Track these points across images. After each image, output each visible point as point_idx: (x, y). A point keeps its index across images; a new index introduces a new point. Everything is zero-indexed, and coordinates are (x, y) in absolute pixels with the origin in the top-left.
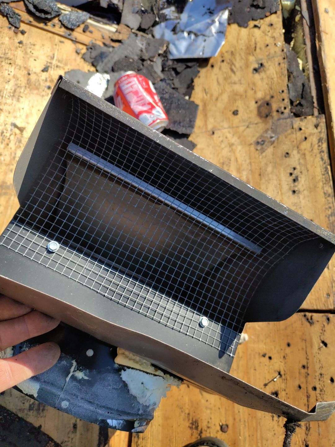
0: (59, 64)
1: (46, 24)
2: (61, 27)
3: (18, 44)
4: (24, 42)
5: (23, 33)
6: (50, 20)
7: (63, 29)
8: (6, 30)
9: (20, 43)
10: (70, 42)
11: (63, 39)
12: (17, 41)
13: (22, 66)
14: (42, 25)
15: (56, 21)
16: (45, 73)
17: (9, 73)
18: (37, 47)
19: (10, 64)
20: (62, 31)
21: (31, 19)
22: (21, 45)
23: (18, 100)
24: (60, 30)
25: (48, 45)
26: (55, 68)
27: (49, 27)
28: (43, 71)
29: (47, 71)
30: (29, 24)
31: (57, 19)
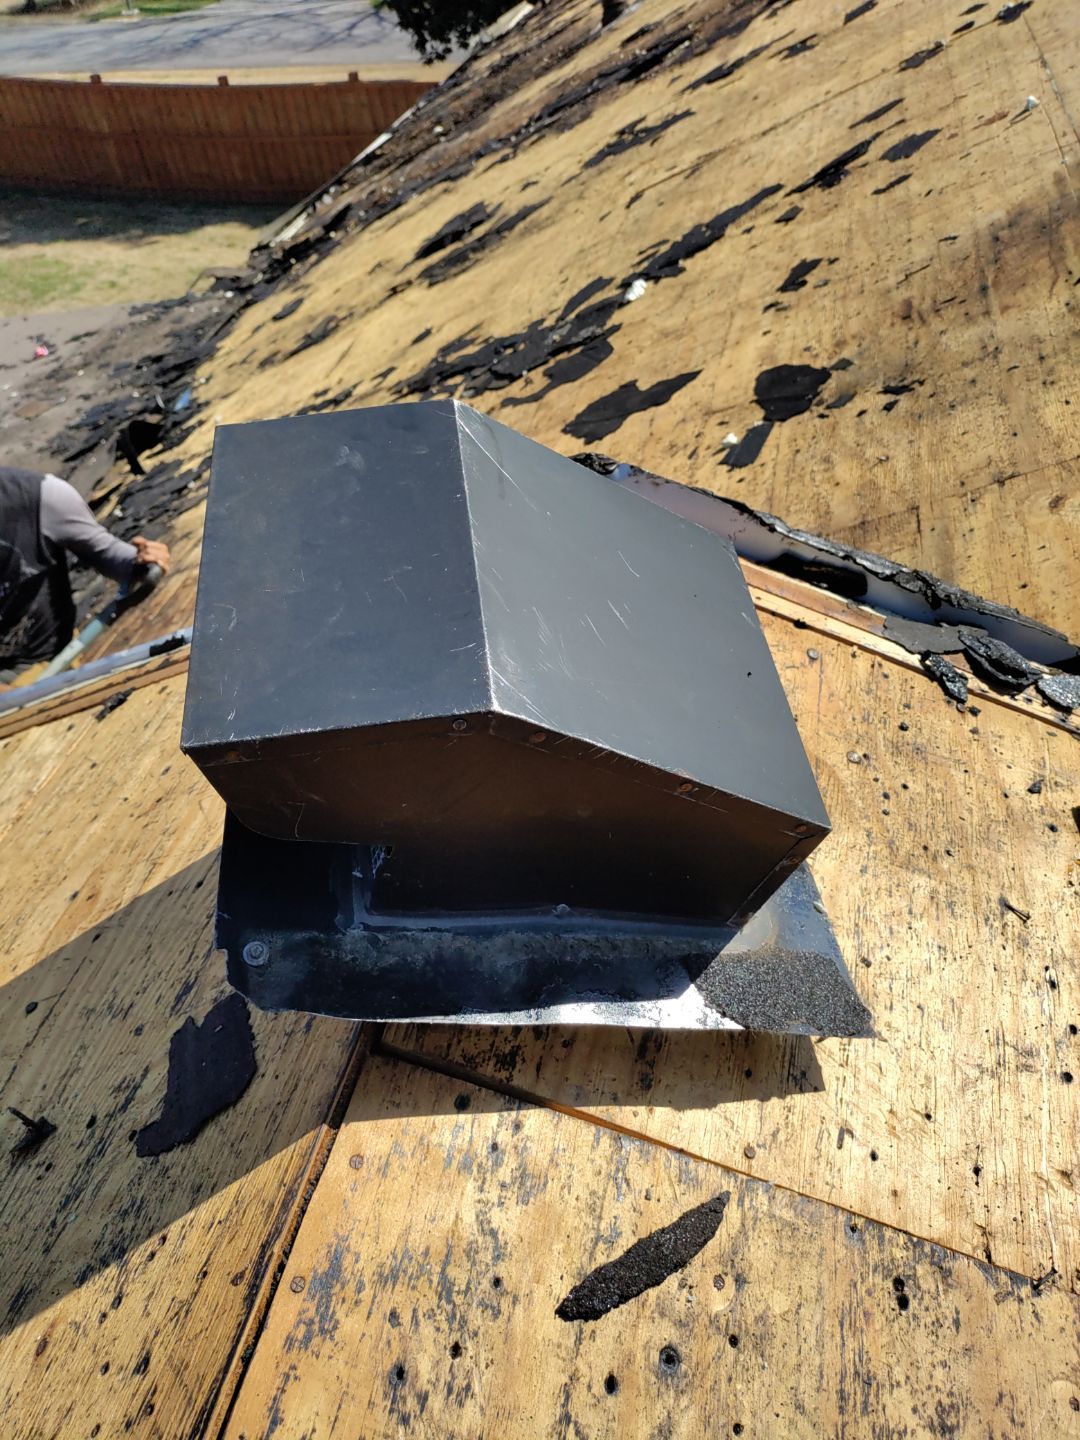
0: (1059, 779)
1: (1013, 697)
2: (1044, 705)
3: (971, 735)
4: (981, 731)
5: (974, 712)
6: (1020, 688)
7: (1048, 709)
8: (943, 706)
9: (974, 731)
10: (1067, 734)
11: (1053, 730)
12: (967, 728)
13: (989, 777)
14: (1006, 699)
15: (1031, 691)
16: (1035, 796)
17: (968, 790)
18: (1006, 742)
19: (966, 771)
20: (1048, 712)
21: (985, 687)
22: (976, 737)
23: (999, 850)
24: (1041, 708)
25: (1026, 739)
26: (1054, 787)
27: (1020, 702)
28: (1031, 791)
29: (1039, 792)
30: (982, 696)
31: (1032, 687)
